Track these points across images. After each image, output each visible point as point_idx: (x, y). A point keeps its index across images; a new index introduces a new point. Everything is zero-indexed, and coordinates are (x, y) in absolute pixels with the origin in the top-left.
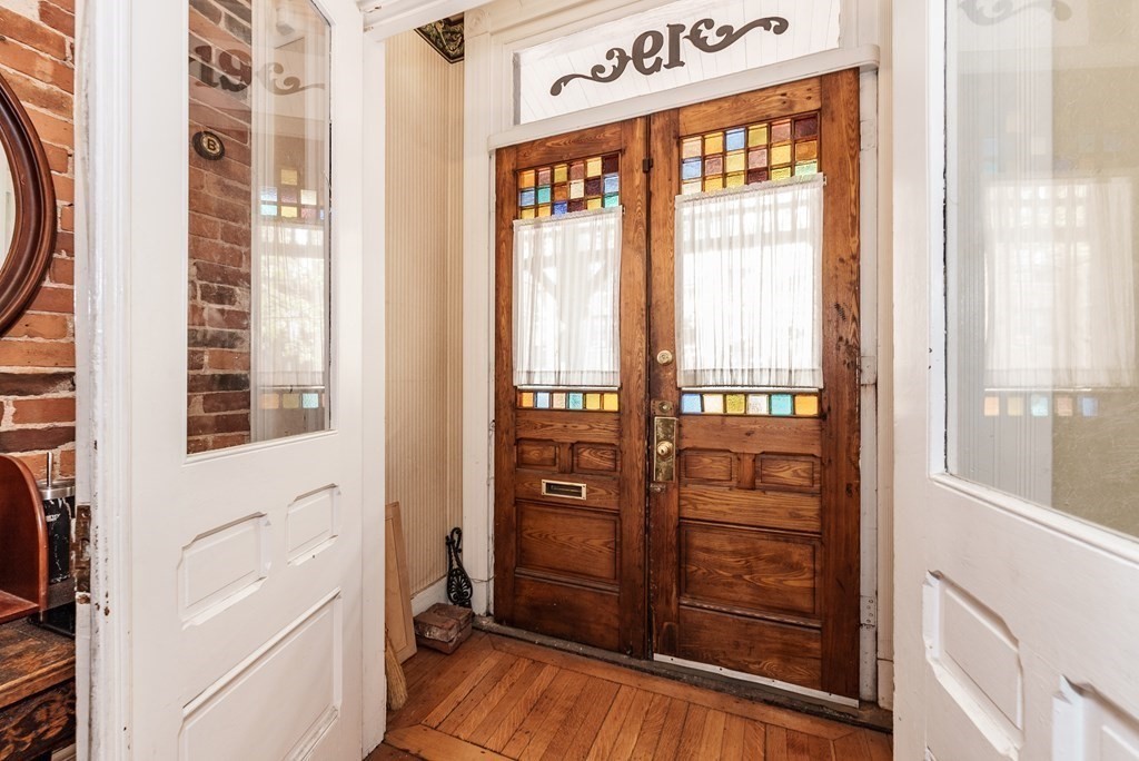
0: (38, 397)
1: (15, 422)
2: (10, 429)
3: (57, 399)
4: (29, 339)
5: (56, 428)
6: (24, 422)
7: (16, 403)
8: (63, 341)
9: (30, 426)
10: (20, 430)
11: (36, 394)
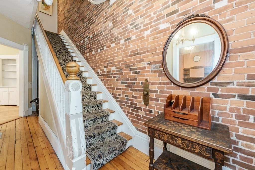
0: (226, 87)
1: (221, 92)
2: (220, 93)
3: (229, 88)
4: (224, 75)
5: (229, 94)
6: (222, 92)
7: (221, 88)
8: (231, 74)
9: (224, 93)
10: (222, 94)
11: (225, 86)
